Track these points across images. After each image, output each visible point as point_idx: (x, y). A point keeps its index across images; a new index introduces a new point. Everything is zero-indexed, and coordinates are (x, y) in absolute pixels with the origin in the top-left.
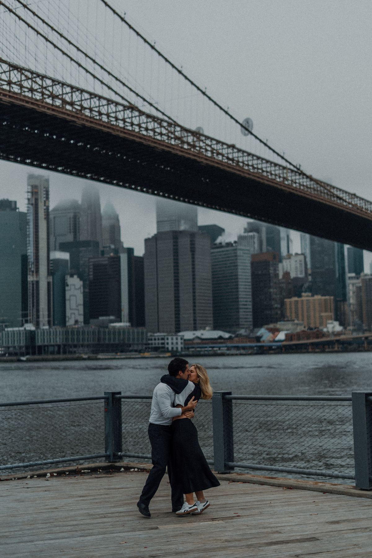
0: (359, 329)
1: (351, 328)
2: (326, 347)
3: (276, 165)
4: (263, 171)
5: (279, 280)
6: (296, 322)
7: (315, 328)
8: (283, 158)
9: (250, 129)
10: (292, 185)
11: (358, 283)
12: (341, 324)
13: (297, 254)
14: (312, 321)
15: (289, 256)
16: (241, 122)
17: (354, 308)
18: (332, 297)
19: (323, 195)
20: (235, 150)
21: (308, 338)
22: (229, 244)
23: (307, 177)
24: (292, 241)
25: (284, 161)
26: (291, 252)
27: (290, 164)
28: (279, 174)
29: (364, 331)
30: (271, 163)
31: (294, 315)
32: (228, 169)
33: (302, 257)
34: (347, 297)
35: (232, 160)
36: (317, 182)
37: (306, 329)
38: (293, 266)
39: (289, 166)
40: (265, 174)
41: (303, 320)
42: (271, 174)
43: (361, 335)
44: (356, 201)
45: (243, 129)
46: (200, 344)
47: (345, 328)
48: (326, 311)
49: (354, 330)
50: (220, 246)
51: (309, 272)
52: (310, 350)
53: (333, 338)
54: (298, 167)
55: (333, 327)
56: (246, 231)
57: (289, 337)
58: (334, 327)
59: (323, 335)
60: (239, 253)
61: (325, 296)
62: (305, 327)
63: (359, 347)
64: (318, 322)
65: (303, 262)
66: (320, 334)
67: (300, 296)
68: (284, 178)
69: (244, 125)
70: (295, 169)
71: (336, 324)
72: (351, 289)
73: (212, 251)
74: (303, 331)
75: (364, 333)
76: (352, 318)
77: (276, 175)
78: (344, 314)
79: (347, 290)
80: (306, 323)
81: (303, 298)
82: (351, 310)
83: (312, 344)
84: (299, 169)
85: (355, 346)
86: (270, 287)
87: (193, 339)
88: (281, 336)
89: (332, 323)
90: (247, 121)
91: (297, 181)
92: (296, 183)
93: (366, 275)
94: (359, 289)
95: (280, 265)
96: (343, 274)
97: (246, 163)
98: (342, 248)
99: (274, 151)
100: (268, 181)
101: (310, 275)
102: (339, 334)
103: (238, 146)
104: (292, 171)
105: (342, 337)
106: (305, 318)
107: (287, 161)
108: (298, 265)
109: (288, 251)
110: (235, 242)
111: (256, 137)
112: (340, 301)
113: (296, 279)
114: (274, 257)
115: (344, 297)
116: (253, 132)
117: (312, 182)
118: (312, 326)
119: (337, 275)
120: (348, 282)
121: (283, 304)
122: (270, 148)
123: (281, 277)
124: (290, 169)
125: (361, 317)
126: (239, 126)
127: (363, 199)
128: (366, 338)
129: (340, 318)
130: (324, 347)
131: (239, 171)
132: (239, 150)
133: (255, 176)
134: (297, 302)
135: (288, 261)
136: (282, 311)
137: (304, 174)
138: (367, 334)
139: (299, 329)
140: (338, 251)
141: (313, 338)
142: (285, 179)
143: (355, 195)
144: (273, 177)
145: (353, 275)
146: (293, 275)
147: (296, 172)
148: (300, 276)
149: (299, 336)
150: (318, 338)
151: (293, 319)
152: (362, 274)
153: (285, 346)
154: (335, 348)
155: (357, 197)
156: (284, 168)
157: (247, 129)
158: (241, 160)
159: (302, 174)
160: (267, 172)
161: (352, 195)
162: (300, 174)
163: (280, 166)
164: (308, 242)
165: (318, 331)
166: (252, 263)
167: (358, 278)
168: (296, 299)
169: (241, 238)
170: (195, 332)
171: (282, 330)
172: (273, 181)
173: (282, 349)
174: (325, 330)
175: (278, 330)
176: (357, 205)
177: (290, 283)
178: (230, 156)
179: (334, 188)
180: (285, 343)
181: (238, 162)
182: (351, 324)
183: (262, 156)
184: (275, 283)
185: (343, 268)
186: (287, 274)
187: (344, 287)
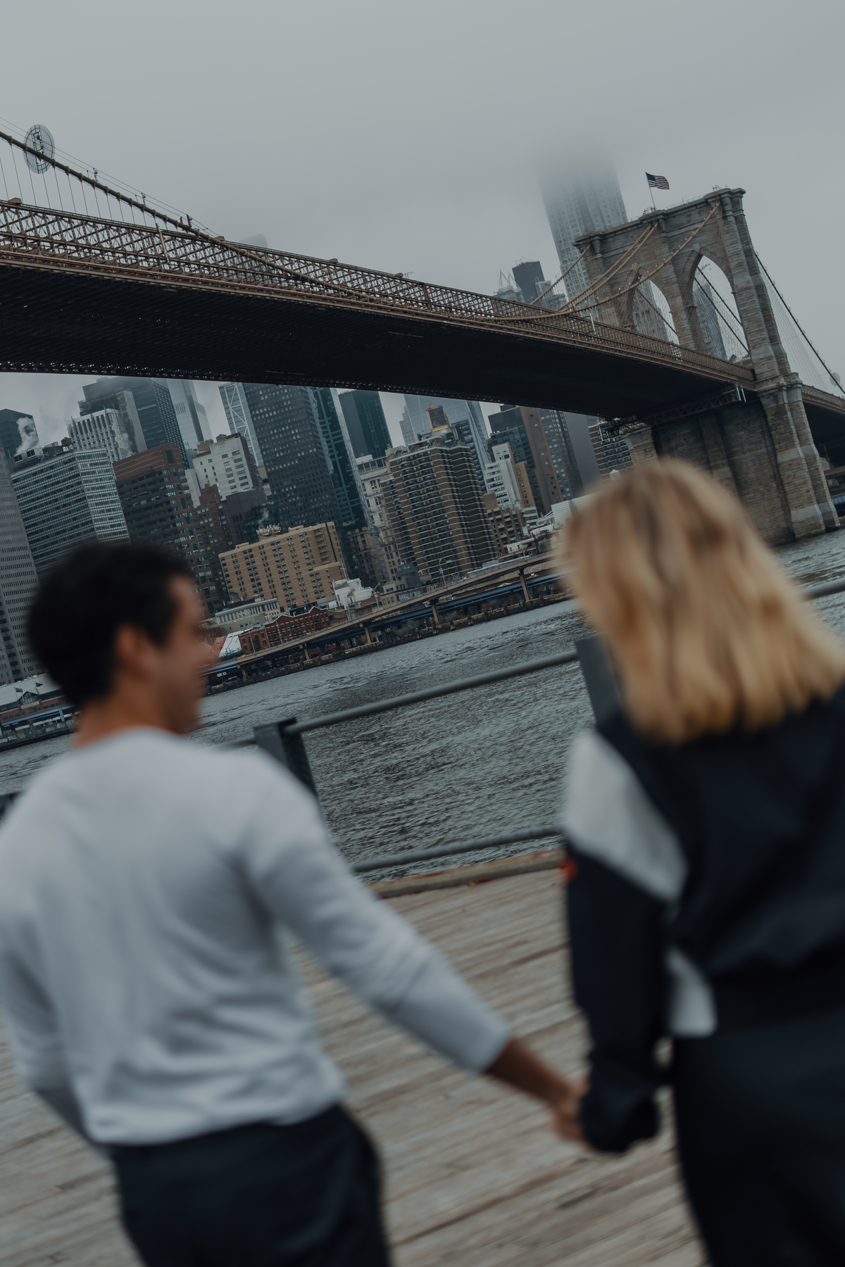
0: (412, 584)
1: (392, 585)
2: (345, 644)
3: (130, 229)
4: (103, 251)
5: (194, 511)
6: (258, 601)
7: (309, 606)
8: (143, 208)
9: (48, 154)
10: (181, 272)
11: (384, 474)
12: (365, 584)
13: (222, 438)
14: (297, 592)
15: (205, 448)
16: (22, 141)
17: (387, 537)
18: (331, 524)
19: (259, 278)
20: (24, 214)
21: (298, 634)
22: (51, 451)
23: (213, 243)
24: (202, 410)
25: (148, 215)
26: (206, 438)
27: (165, 219)
28: (144, 249)
29: (423, 587)
30: (119, 226)
31: (248, 586)
32: (16, 263)
33: (236, 443)
34: (367, 516)
35: (23, 238)
36: (239, 250)
37: (287, 613)
38: (221, 470)
39: (162, 225)
40: (109, 257)
41: (274, 593)
42: (125, 254)
43: (419, 597)
44: (340, 278)
45: (31, 157)
46: (35, 709)
47: (380, 590)
48: (324, 560)
49: (401, 590)
50: (32, 459)
51: (263, 474)
52: (308, 660)
53: (355, 620)
54: (185, 223)
55: (350, 595)
56: (86, 408)
57: (251, 642)
58: (350, 593)
59: (331, 618)
60: (81, 466)
61: (314, 524)
62: (282, 610)
63: (422, 626)
64: (311, 591)
65: (242, 455)
66: (322, 617)
67: (253, 538)
68: (158, 257)
69: (30, 145)
70: (180, 230)
71: (355, 583)
72: (370, 494)
73: (14, 476)
74: (282, 619)
75: (425, 591)
76: (390, 562)
77: (136, 254)
78: (368, 557)
79: (362, 498)
80: (282, 601)
81: (263, 542)
82: (382, 545)
83: (309, 645)
84: (187, 228)
85: (411, 625)
86: (177, 533)
87: (20, 702)
88: (232, 644)
89: (345, 585)
90: (36, 133)
91: (191, 258)
92: (188, 263)
93: (399, 452)
94: (389, 488)
95: (188, 474)
96: (344, 461)
97: (57, 238)
98: (327, 398)
99: (118, 196)
100: (120, 271)
101: (265, 481)
102: (367, 606)
103: (27, 201)
104: (174, 236)
105: (377, 611)
106: (279, 589)
107: (154, 213)
108: (233, 465)
109: (200, 437)
110: (66, 442)
111: (67, 170)
112: (351, 528)
113: (235, 498)
114: (170, 457)
115: (359, 516)
116: (57, 159)
117: (228, 254)
118: (299, 602)
119: (331, 468)
120: (359, 477)
121: (216, 565)
122: (106, 190)
123: (196, 503)
124: (165, 232)
125: (409, 556)
126: (20, 151)
127: (356, 269)
128: (434, 601)
129: (361, 568)
130: (339, 647)
131: (45, 261)
132: (34, 211)
133: (87, 267)
134: (249, 554)
135: (205, 459)
136: (218, 585)
137: (205, 238)
138: (433, 592)
139: (272, 615)
140: (319, 407)
141: (309, 629)
142: (161, 258)
143: (334, 263)
144: (131, 260)
145: (368, 458)
146: (224, 492)
147: (183, 237)
148: (241, 490)
149: (273, 634)
150: (319, 628)
151: (250, 596)
152: (388, 452)
153: (246, 666)
154: (366, 641)
155: (343, 267)
156: (153, 232)
157: (40, 156)
158: (42, 233)
159: (199, 238)
160: (114, 251)
161: (329, 263)
162: (194, 240)
163: (141, 229)
164: (242, 402)
165: (315, 611)
166: (119, 485)
167: (380, 465)
168: (245, 546)
169: (76, 429)
170: (19, 685)
171: (231, 630)
172: (132, 270)
173: (241, 676)
174: (332, 604)
175: (221, 632)
176: (345, 284)
177: (221, 512)
178: (15, 230)
179: (282, 255)
180: (243, 659)
181: (38, 240)
182: (391, 576)
183: (93, 213)
184: (188, 519)
185: (341, 447)
186: (209, 492)
187: (353, 492)
